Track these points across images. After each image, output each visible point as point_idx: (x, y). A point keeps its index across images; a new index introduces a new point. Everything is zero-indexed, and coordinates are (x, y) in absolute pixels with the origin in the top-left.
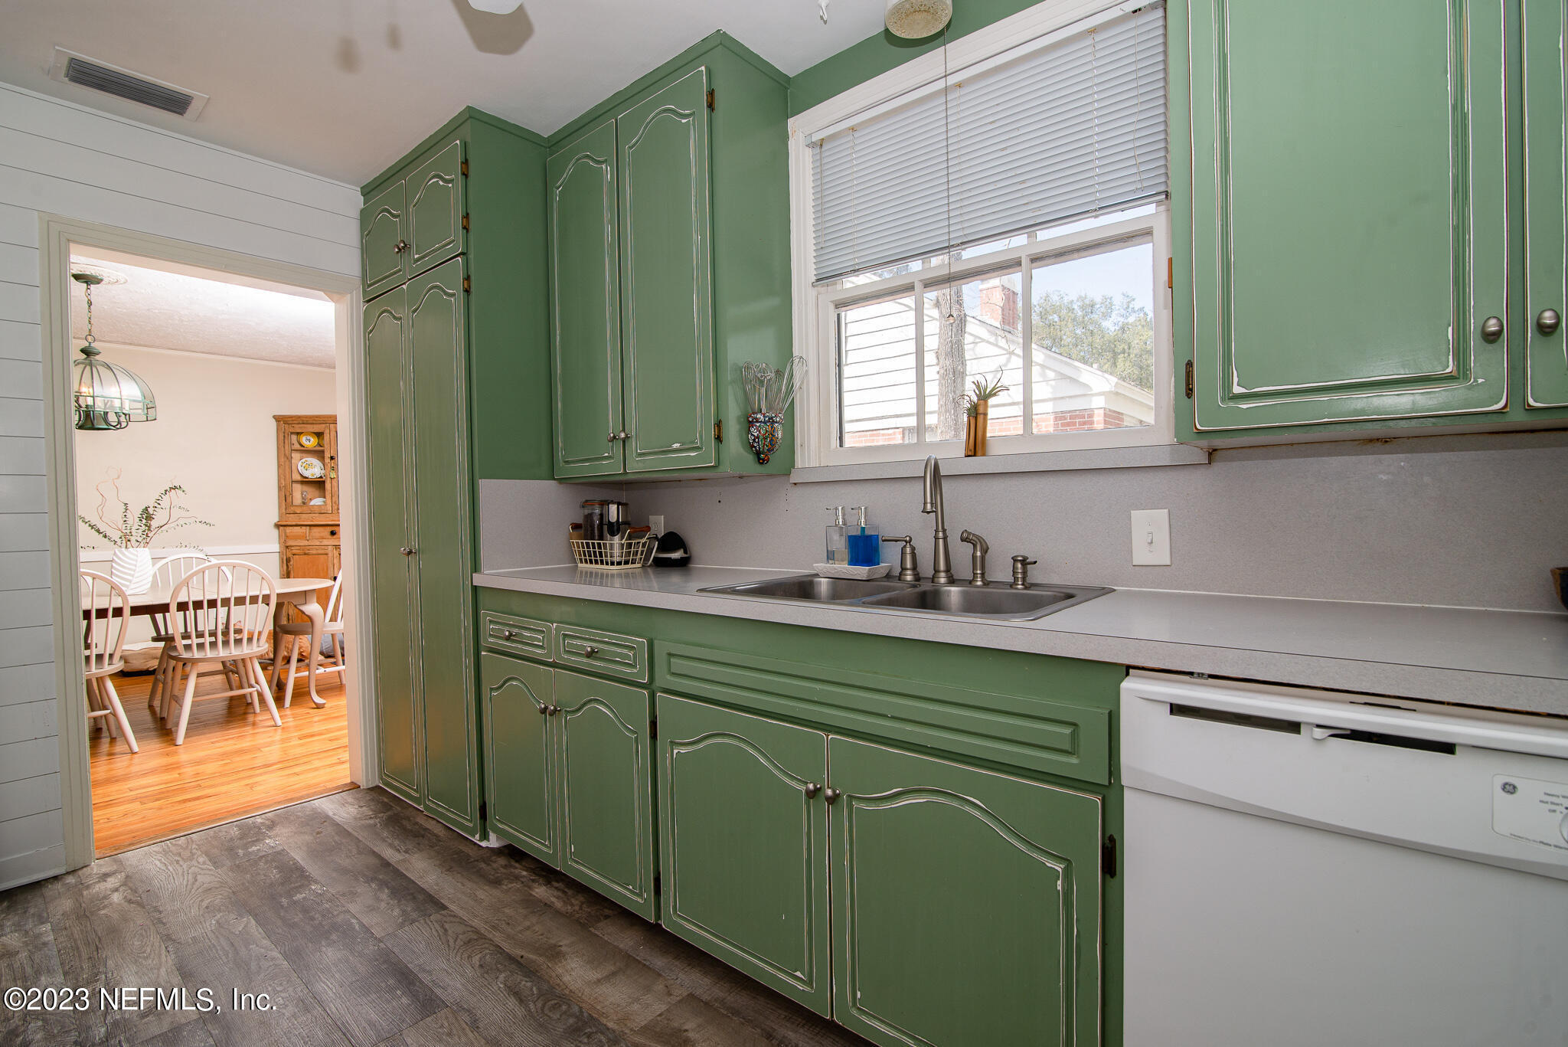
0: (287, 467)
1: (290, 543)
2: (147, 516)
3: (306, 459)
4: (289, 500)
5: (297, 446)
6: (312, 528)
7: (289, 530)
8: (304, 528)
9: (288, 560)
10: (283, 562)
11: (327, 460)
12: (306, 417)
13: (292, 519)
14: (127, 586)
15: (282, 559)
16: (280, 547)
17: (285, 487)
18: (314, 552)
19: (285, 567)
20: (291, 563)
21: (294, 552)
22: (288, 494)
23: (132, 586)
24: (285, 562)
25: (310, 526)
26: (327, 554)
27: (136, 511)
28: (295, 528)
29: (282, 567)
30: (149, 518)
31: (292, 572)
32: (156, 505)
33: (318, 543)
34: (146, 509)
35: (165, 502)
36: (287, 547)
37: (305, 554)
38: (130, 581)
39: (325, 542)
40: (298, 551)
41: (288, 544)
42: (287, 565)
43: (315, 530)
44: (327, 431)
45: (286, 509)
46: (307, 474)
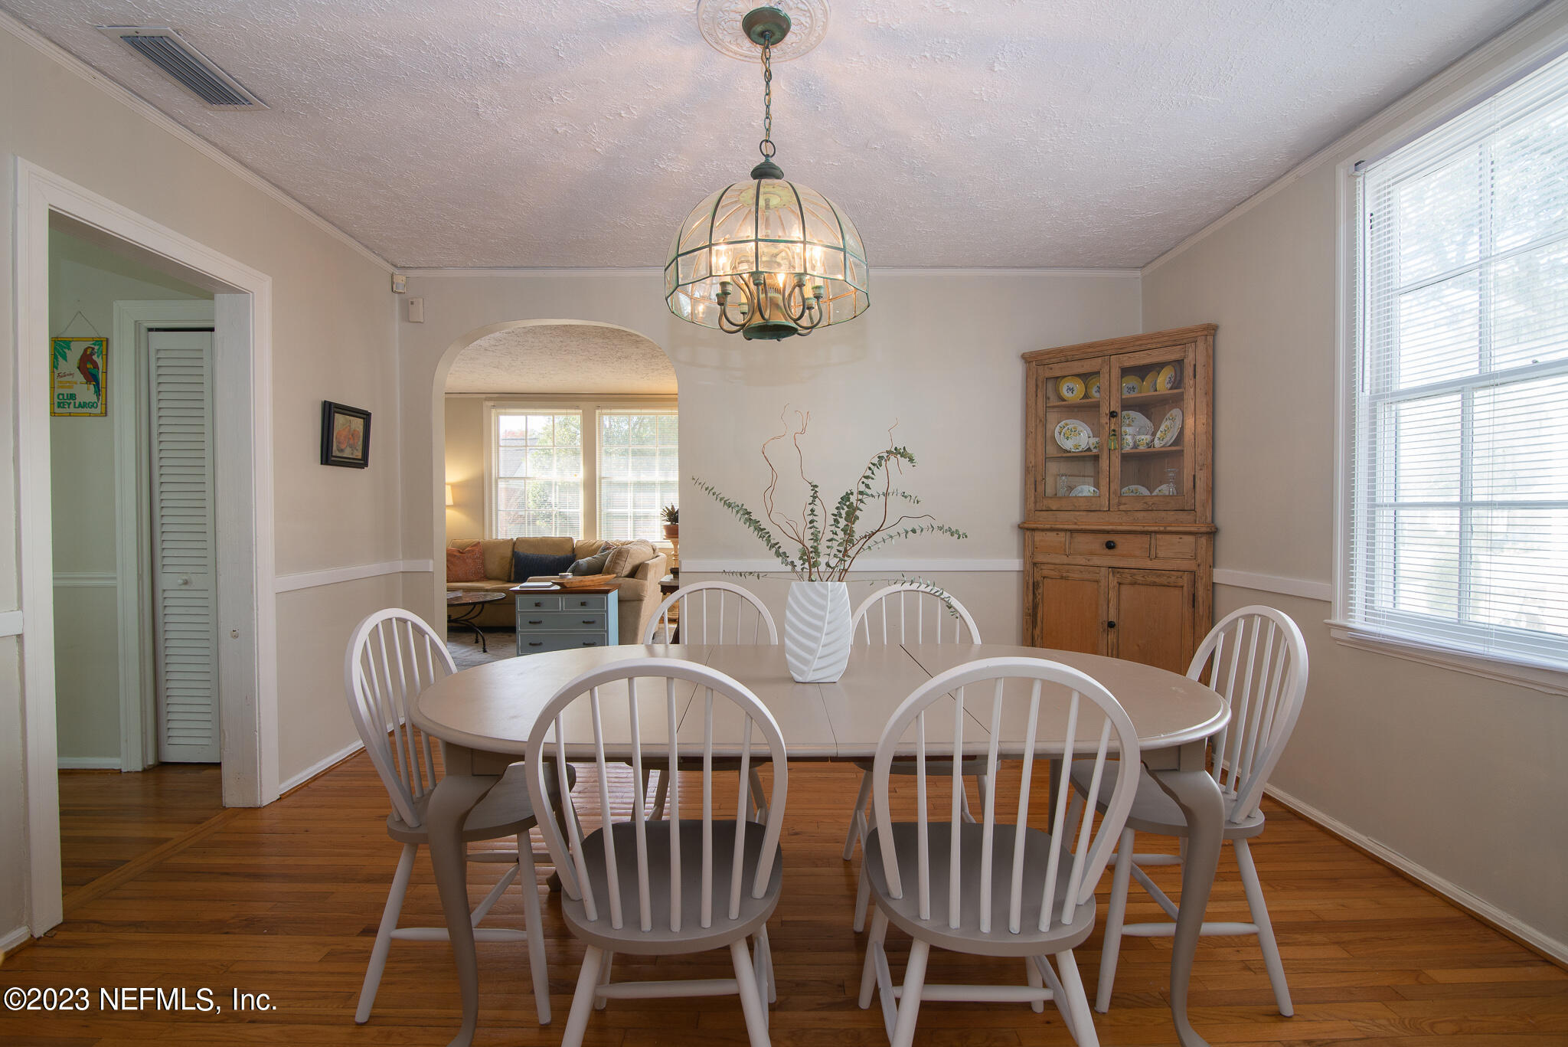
0: (1039, 437)
1: (1040, 558)
2: (848, 509)
3: (1068, 421)
4: (1040, 488)
5: (1053, 401)
6: (1075, 535)
7: (1039, 536)
8: (1062, 534)
9: (1035, 586)
10: (1028, 587)
11: (1105, 420)
12: (1072, 349)
13: (1045, 520)
14: (805, 662)
15: (1028, 583)
16: (1025, 563)
17: (1035, 466)
18: (1076, 576)
19: (1031, 597)
20: (1040, 591)
21: (1046, 572)
22: (1039, 478)
23: (816, 664)
24: (1031, 588)
25: (1072, 531)
26: (1097, 582)
27: (830, 502)
28: (1049, 534)
29: (1027, 595)
30: (852, 517)
31: (1040, 605)
32: (862, 488)
33: (1083, 562)
34: (846, 498)
35: (878, 485)
36: (1035, 564)
37: (1062, 577)
38: (811, 651)
39: (1096, 561)
40: (1053, 573)
41: (1036, 560)
42: (1034, 594)
43: (1080, 539)
44: (1106, 369)
45: (1035, 502)
46: (1068, 445)
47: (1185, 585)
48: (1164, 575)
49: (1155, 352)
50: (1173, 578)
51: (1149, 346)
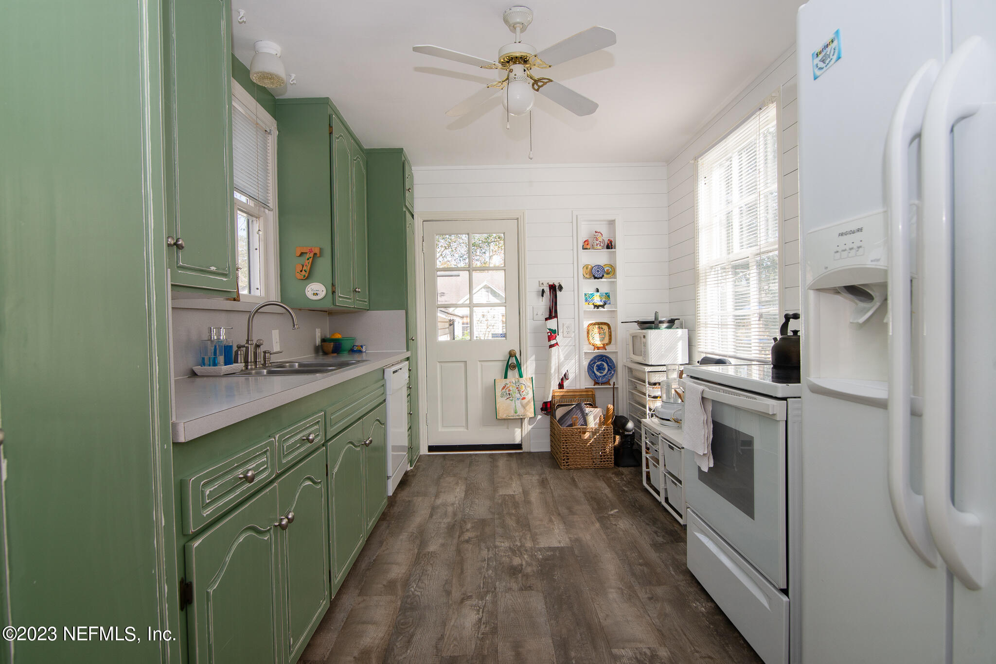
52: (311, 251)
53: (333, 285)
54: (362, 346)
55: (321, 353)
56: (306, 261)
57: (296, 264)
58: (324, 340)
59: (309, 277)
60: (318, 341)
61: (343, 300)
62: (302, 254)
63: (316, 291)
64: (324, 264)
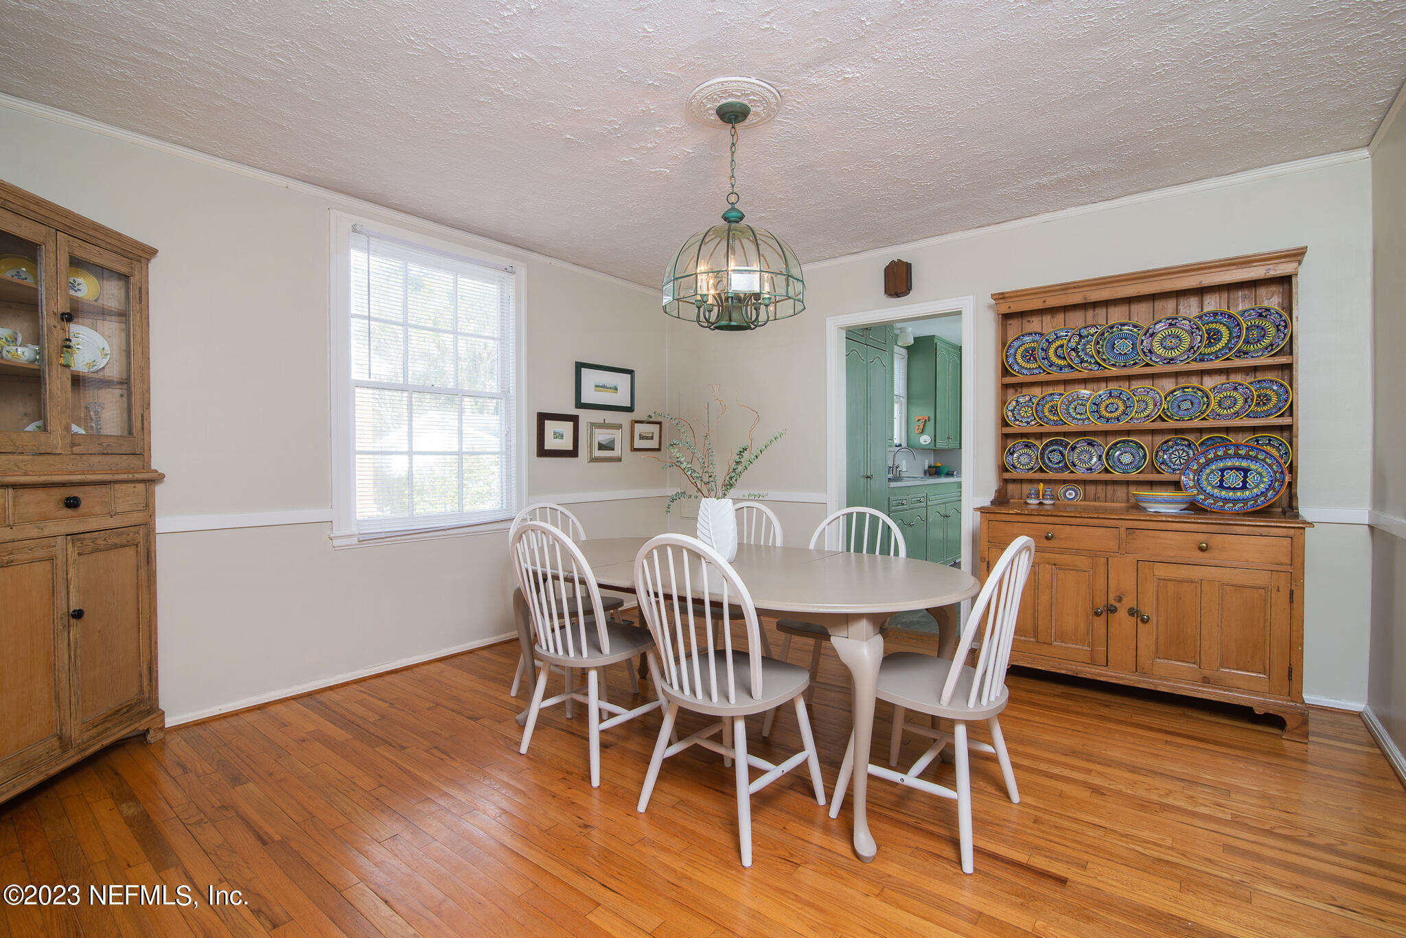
18: (23, 557)
26: (51, 559)
33: (34, 532)
39: (51, 528)
44: (51, 246)
47: (141, 541)
48: (122, 533)
49: (107, 254)
50: (132, 534)
51: (99, 242)
52: (923, 418)
53: (935, 436)
54: (954, 472)
55: (928, 474)
56: (921, 424)
57: (915, 426)
58: (929, 467)
59: (922, 432)
60: (926, 468)
61: (941, 444)
62: (919, 420)
63: (925, 439)
64: (930, 425)
